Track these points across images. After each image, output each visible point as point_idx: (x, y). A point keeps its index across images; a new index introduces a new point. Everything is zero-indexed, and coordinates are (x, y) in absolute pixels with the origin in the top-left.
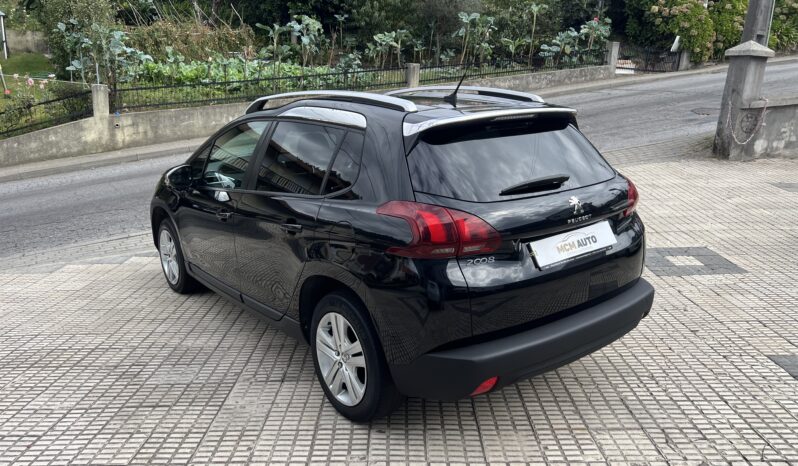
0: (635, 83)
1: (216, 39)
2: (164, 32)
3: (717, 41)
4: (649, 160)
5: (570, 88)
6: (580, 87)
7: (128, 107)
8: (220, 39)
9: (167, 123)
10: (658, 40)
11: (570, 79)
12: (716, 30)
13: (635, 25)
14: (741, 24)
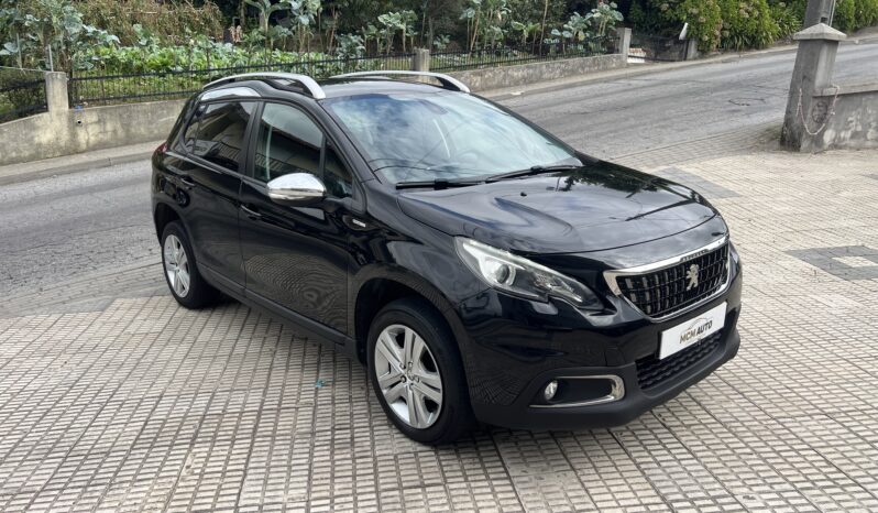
0: (649, 73)
1: (176, 19)
2: (112, 10)
3: (724, 29)
4: (721, 154)
5: (585, 78)
6: (595, 77)
7: (87, 101)
8: (180, 19)
9: (142, 118)
10: (663, 27)
11: (583, 68)
12: (723, 17)
13: (639, 11)
14: (747, 11)
